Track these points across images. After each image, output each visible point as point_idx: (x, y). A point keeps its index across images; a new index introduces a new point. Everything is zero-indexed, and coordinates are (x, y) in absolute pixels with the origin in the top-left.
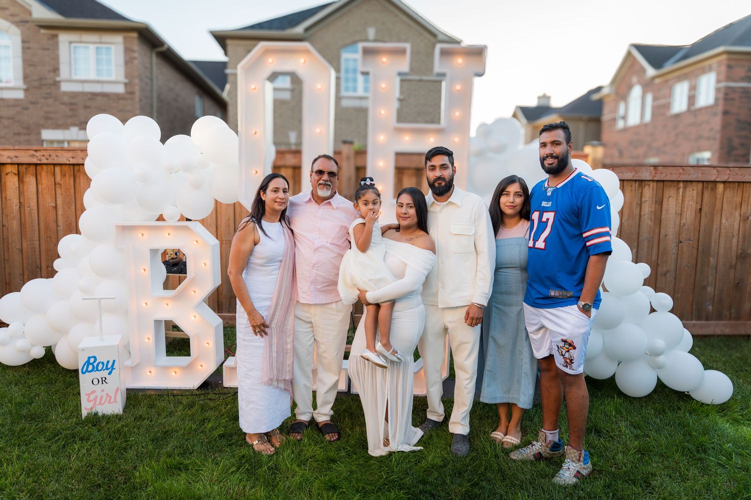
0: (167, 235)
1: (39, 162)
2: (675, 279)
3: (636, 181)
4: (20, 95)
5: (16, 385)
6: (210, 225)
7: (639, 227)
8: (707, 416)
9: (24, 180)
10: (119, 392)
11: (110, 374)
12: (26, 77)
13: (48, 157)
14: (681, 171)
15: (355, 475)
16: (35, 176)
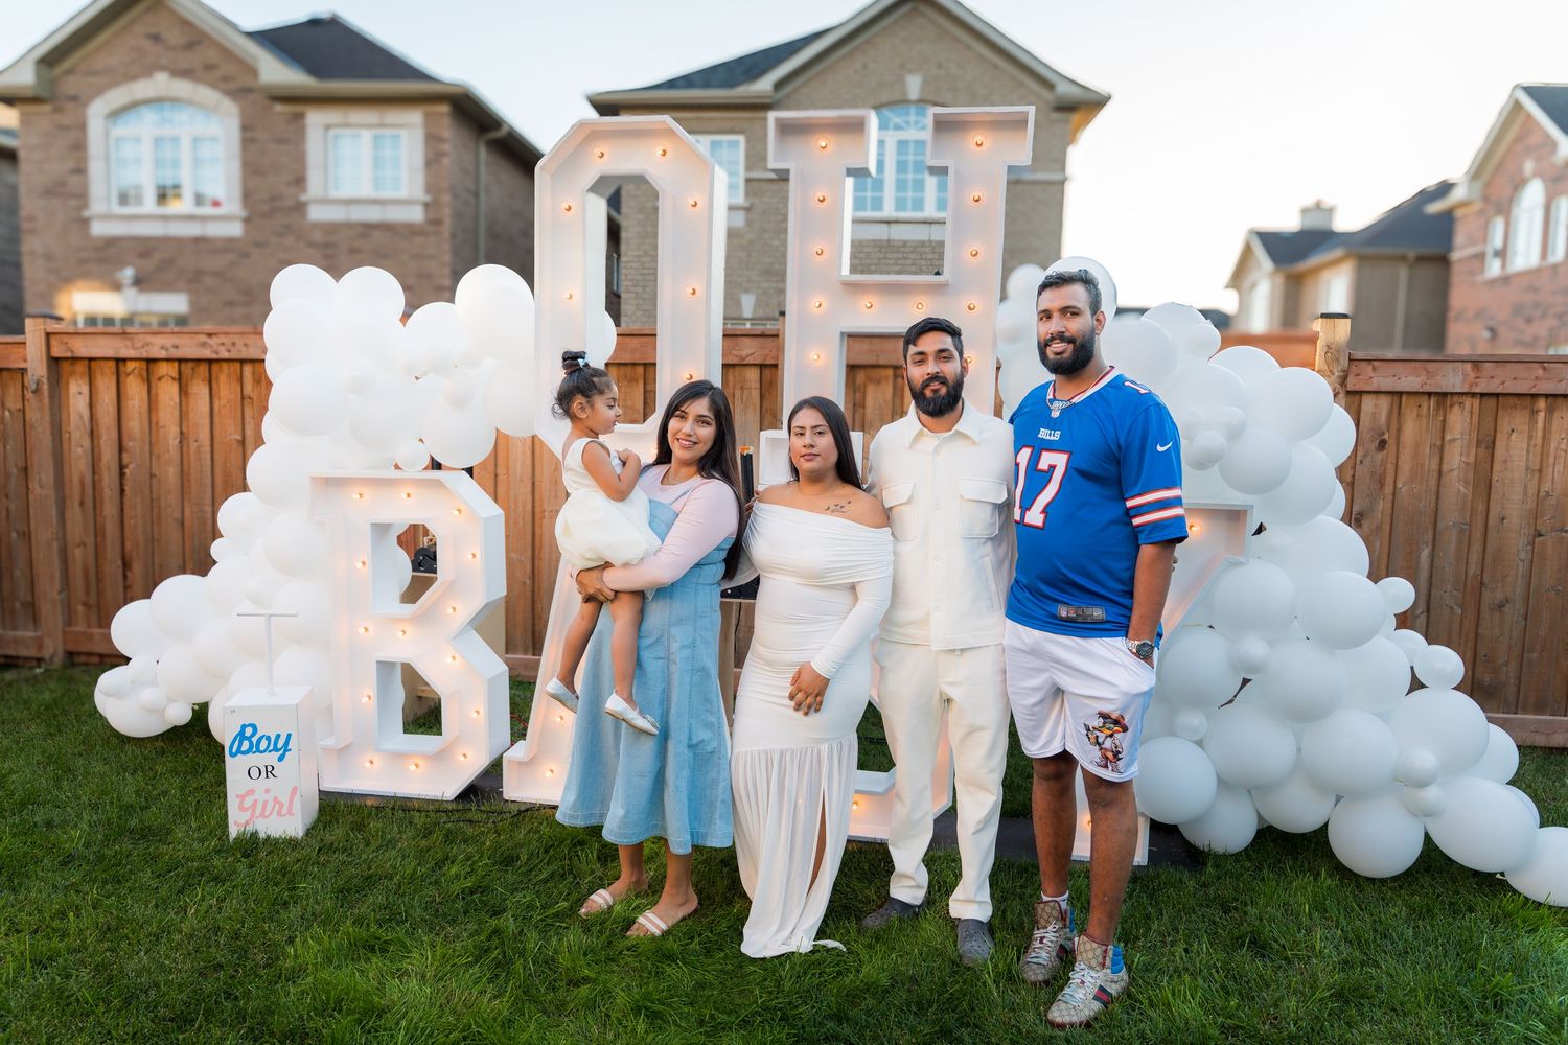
0: (405, 496)
1: (214, 356)
2: (1526, 618)
3: (1429, 394)
4: (235, 230)
5: (135, 771)
6: (521, 480)
7: (1438, 498)
8: (1534, 930)
9: (190, 391)
10: (298, 796)
11: (281, 759)
12: (247, 196)
13: (231, 348)
14: (1540, 372)
15: (707, 992)
16: (207, 383)
